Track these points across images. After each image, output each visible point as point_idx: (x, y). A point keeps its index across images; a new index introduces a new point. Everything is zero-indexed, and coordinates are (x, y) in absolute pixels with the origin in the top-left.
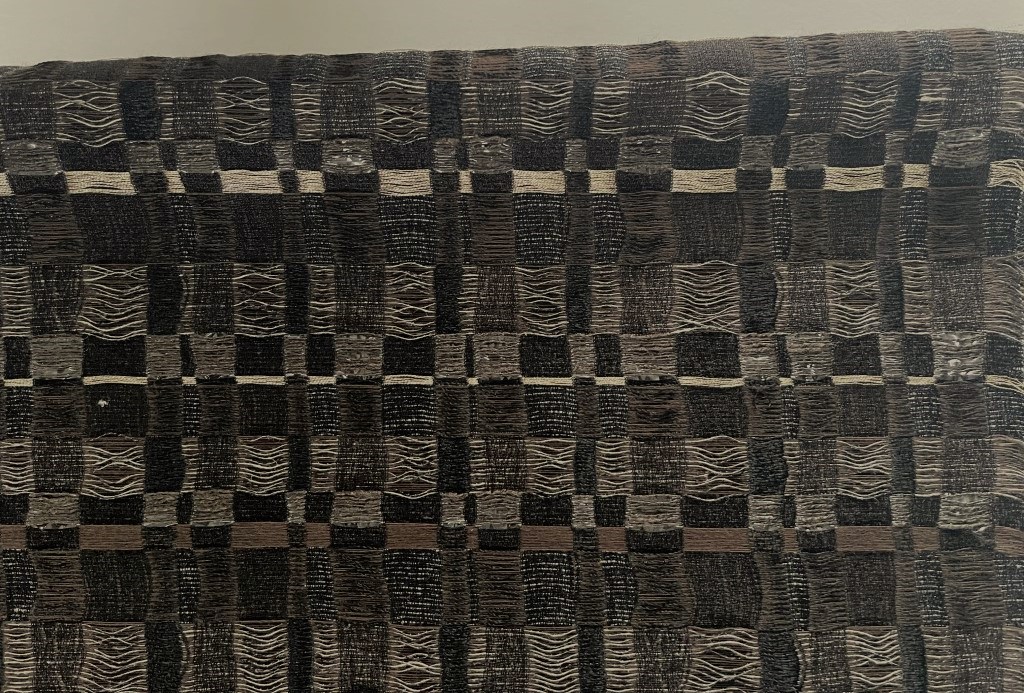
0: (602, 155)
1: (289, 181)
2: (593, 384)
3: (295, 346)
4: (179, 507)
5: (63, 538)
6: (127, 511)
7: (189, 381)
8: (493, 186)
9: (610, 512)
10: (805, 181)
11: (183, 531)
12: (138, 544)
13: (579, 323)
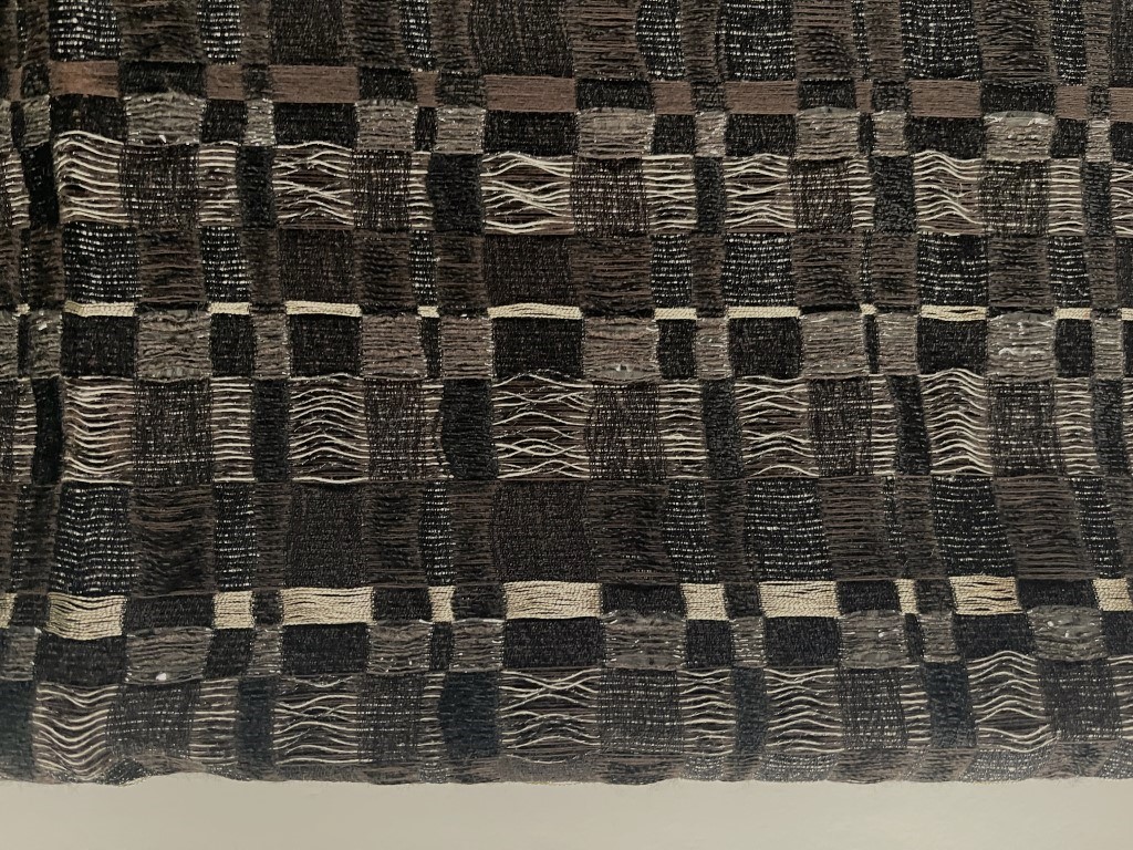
4: (433, 131)
5: (598, 93)
7: (429, 312)
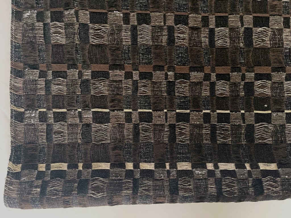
0: (130, 174)
1: (216, 167)
2: (133, 110)
3: (214, 121)
6: (259, 77)
8: (160, 165)
9: (129, 75)
10: (73, 166)
11: (243, 72)
12: (255, 68)
13: (136, 126)
